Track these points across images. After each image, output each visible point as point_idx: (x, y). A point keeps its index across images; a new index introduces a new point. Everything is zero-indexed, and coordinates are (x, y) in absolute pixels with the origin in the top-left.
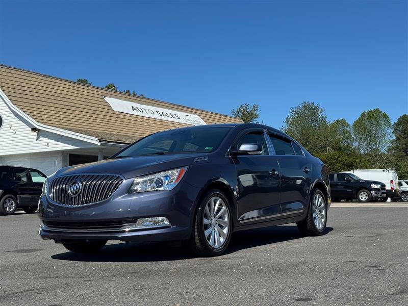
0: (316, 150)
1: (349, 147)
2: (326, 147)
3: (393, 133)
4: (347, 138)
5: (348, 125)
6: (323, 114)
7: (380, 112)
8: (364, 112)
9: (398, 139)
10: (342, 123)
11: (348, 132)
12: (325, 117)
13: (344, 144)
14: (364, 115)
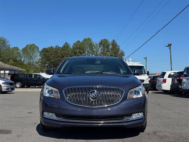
0: (5, 61)
1: (21, 60)
2: (10, 60)
3: (39, 55)
4: (19, 56)
5: (19, 50)
6: (9, 43)
7: (35, 46)
8: (28, 45)
9: (42, 58)
10: (17, 48)
11: (20, 53)
12: (10, 45)
13: (18, 59)
14: (27, 46)
